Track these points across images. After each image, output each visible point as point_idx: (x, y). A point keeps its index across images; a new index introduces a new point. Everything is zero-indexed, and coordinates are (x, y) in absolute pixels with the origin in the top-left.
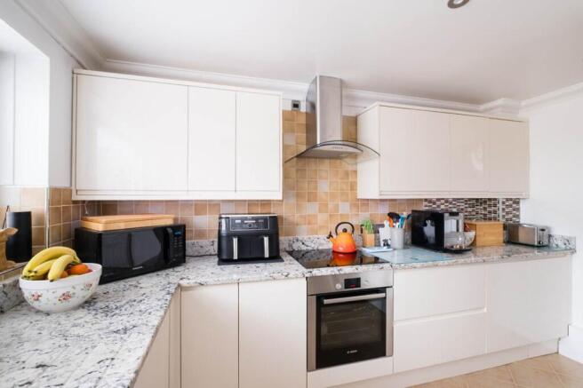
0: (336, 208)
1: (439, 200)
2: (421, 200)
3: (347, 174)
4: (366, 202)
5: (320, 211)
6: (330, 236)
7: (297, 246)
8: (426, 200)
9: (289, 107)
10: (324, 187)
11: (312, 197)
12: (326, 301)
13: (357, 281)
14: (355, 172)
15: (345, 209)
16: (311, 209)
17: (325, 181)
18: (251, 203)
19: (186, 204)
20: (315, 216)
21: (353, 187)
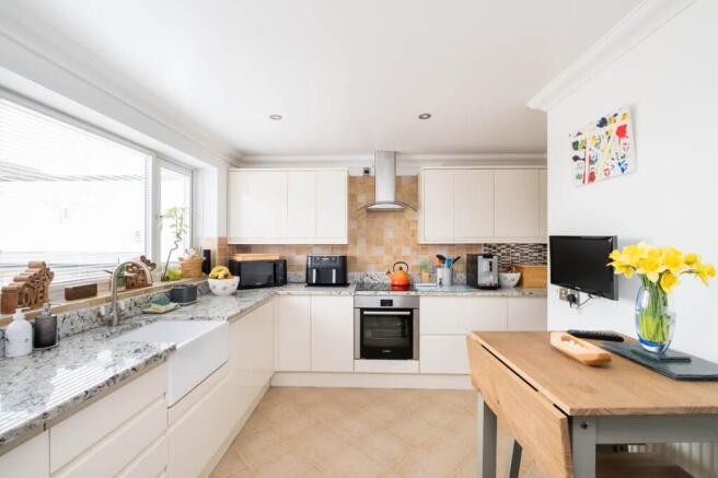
0: (400, 252)
1: (499, 245)
2: (479, 245)
3: (408, 223)
4: (426, 247)
5: (386, 253)
6: (389, 272)
7: (366, 280)
8: (485, 245)
9: (361, 173)
10: (389, 235)
11: (379, 243)
12: (365, 313)
13: (391, 302)
14: (416, 222)
15: (406, 252)
16: (378, 252)
17: (391, 230)
18: (333, 247)
19: (290, 247)
20: (382, 258)
21: (414, 234)
